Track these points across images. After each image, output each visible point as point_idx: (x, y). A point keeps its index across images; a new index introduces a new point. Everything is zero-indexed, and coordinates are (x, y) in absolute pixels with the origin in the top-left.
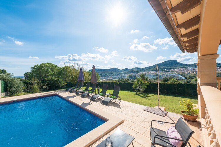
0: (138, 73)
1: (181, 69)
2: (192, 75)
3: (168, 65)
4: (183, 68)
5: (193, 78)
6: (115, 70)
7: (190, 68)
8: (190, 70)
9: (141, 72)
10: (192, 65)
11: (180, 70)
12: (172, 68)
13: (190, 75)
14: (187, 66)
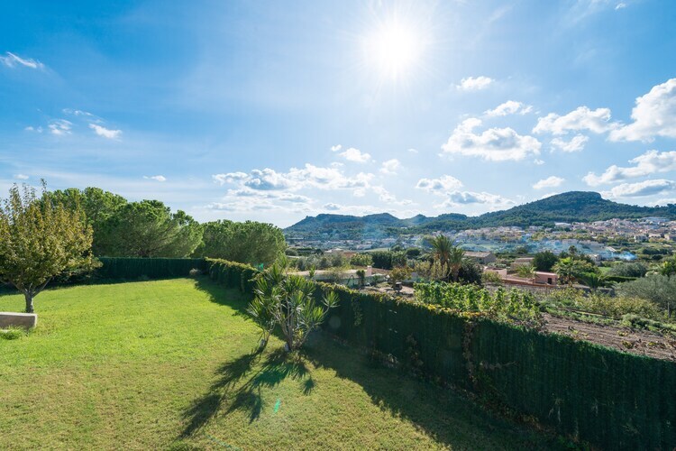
0: (458, 231)
1: (615, 222)
2: (658, 247)
3: (565, 206)
4: (622, 218)
5: (658, 259)
6: (385, 219)
7: (651, 220)
8: (648, 228)
9: (468, 229)
10: (657, 208)
11: (610, 226)
12: (581, 218)
13: (649, 245)
14: (639, 214)
